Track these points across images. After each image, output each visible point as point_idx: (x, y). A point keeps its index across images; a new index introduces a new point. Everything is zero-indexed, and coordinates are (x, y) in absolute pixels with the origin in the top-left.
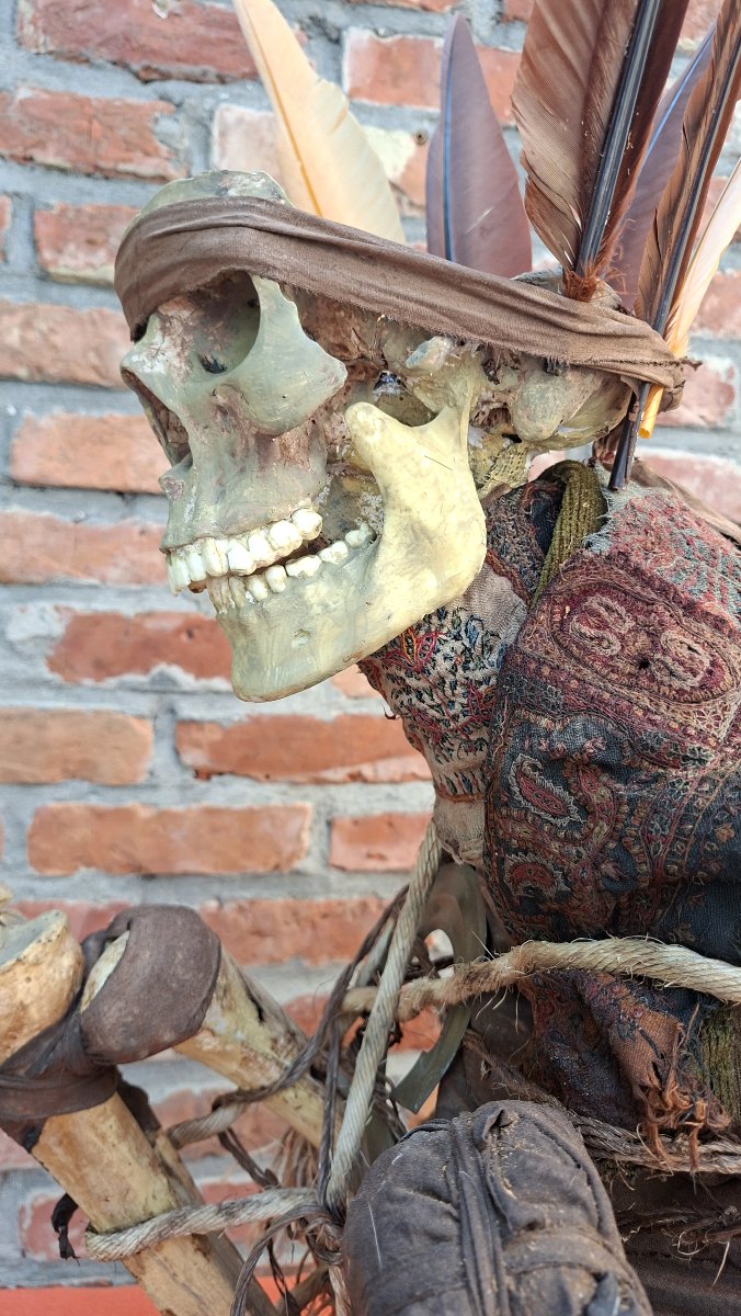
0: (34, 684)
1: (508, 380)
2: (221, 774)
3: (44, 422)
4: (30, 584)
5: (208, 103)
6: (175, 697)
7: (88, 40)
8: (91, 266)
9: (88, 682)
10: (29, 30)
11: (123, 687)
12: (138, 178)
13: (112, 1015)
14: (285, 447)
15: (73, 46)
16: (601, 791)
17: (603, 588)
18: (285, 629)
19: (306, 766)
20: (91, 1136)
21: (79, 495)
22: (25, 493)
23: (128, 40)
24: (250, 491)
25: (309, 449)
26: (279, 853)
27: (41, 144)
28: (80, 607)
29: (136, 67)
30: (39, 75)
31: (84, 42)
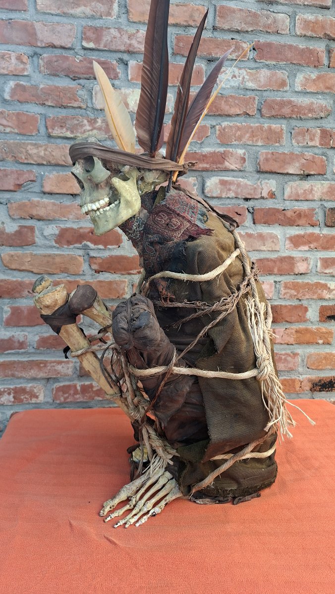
0: (52, 247)
1: (143, 172)
2: (102, 272)
3: (51, 176)
4: (49, 220)
5: (91, 85)
6: (89, 250)
7: (58, 70)
8: (62, 133)
9: (66, 246)
10: (42, 68)
11: (75, 248)
12: (73, 107)
13: (75, 301)
14: (101, 186)
15: (54, 72)
16: (158, 247)
17: (162, 211)
18: (103, 220)
19: (125, 269)
20: (71, 330)
21: (61, 195)
22: (47, 195)
23: (69, 69)
24: (95, 194)
25: (106, 186)
26: (119, 293)
27: (47, 100)
28: (62, 226)
29: (71, 77)
30: (45, 80)
31: (57, 71)
